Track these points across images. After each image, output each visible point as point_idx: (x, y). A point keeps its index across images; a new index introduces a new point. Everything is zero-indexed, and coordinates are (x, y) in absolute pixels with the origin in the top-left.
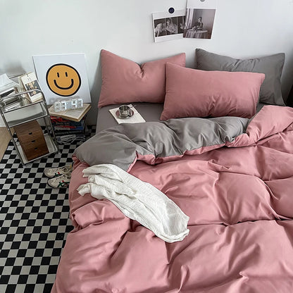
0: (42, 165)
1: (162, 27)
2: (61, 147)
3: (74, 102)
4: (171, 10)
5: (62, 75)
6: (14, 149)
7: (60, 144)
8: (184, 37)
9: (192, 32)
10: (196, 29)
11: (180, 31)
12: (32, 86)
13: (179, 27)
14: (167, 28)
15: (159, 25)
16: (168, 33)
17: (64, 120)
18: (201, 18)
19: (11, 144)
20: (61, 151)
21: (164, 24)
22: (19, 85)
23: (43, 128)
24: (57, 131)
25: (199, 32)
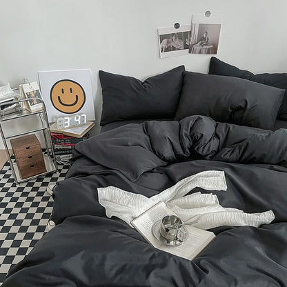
0: (37, 184)
1: (168, 42)
2: (60, 167)
3: (77, 118)
4: (177, 26)
5: (67, 91)
6: (10, 169)
7: (59, 164)
8: (190, 52)
9: (197, 48)
10: (202, 44)
11: (186, 47)
12: (33, 95)
13: (185, 42)
14: (173, 44)
15: (165, 41)
16: (174, 49)
17: (65, 136)
18: (207, 33)
19: (7, 164)
20: (60, 171)
21: (170, 40)
22: (20, 95)
23: (44, 150)
24: (57, 150)
25: (205, 47)
